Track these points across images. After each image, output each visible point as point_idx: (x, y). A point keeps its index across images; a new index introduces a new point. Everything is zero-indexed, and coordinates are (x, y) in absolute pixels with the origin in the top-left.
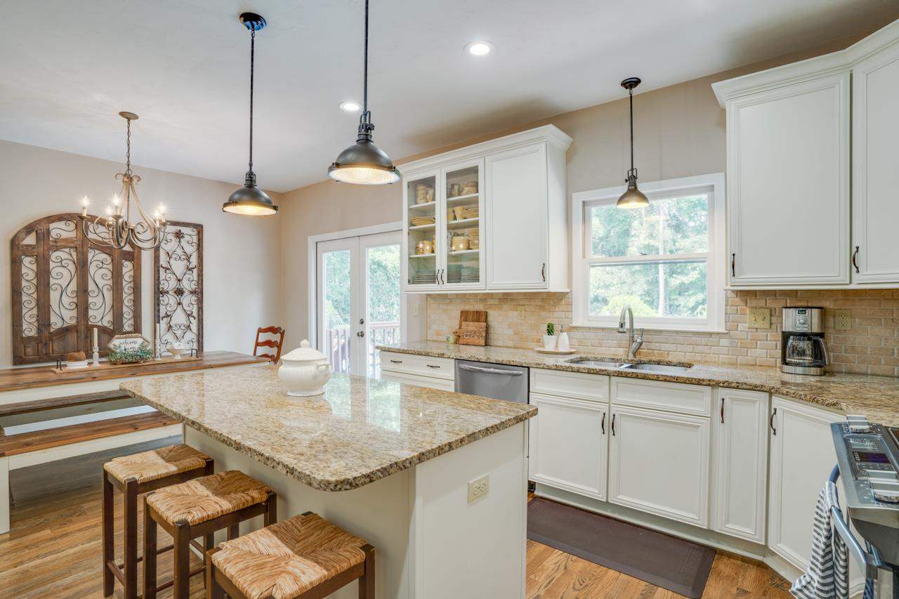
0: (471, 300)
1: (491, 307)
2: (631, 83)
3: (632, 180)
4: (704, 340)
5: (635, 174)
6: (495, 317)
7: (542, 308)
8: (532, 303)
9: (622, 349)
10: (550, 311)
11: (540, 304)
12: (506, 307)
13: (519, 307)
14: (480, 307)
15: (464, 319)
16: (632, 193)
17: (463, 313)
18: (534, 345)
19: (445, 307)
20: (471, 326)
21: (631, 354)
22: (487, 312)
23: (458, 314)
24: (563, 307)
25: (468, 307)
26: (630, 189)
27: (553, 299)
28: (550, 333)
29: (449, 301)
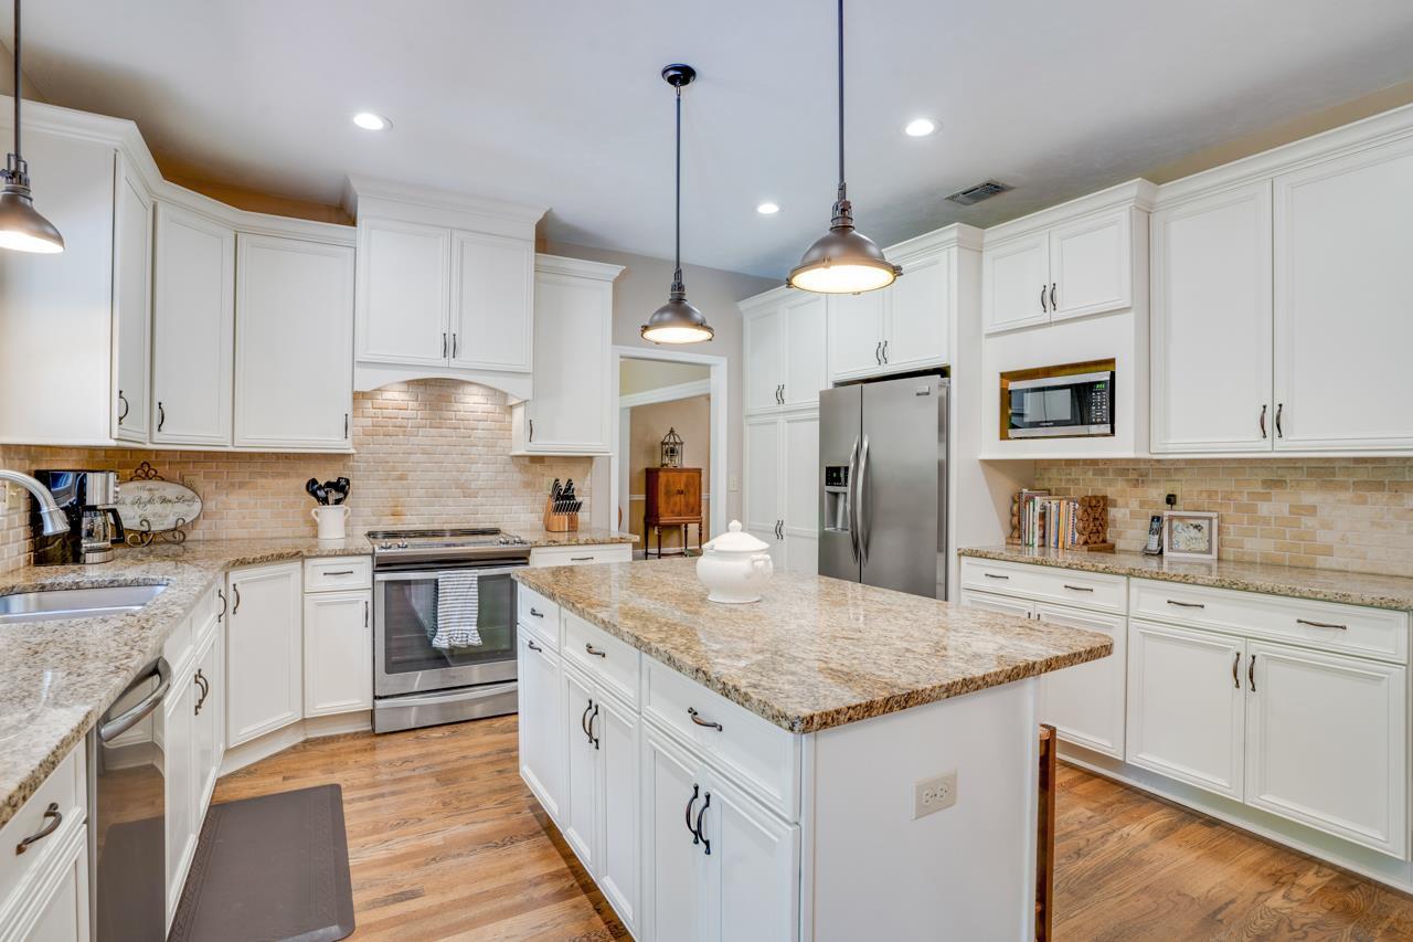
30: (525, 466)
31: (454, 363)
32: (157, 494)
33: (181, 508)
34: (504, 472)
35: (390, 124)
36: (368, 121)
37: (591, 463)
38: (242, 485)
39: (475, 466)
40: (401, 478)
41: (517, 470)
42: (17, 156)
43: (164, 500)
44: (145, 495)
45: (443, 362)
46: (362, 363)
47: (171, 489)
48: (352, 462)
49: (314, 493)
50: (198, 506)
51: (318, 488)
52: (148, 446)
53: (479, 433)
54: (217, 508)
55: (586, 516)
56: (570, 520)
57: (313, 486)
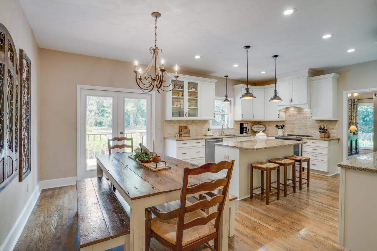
1: (189, 124)
2: (227, 76)
3: (226, 97)
6: (190, 127)
8: (200, 123)
9: (219, 133)
10: (204, 125)
11: (202, 123)
12: (193, 124)
13: (197, 124)
14: (185, 125)
15: (181, 129)
16: (226, 100)
17: (180, 127)
18: (200, 135)
19: (173, 125)
20: (185, 131)
21: (222, 134)
22: (188, 126)
23: (178, 127)
24: (207, 124)
25: (181, 125)
26: (226, 99)
27: (205, 122)
28: (209, 130)
29: (174, 123)
31: (292, 104)
32: (259, 127)
33: (262, 129)
34: (314, 124)
35: (266, 72)
36: (263, 72)
37: (337, 122)
38: (271, 126)
39: (307, 123)
40: (293, 125)
41: (317, 123)
43: (260, 127)
44: (258, 127)
45: (290, 104)
46: (278, 106)
47: (261, 126)
48: (285, 122)
49: (277, 127)
50: (264, 129)
51: (278, 126)
52: (253, 120)
53: (308, 116)
54: (267, 128)
55: (335, 135)
56: (324, 135)
57: (277, 126)
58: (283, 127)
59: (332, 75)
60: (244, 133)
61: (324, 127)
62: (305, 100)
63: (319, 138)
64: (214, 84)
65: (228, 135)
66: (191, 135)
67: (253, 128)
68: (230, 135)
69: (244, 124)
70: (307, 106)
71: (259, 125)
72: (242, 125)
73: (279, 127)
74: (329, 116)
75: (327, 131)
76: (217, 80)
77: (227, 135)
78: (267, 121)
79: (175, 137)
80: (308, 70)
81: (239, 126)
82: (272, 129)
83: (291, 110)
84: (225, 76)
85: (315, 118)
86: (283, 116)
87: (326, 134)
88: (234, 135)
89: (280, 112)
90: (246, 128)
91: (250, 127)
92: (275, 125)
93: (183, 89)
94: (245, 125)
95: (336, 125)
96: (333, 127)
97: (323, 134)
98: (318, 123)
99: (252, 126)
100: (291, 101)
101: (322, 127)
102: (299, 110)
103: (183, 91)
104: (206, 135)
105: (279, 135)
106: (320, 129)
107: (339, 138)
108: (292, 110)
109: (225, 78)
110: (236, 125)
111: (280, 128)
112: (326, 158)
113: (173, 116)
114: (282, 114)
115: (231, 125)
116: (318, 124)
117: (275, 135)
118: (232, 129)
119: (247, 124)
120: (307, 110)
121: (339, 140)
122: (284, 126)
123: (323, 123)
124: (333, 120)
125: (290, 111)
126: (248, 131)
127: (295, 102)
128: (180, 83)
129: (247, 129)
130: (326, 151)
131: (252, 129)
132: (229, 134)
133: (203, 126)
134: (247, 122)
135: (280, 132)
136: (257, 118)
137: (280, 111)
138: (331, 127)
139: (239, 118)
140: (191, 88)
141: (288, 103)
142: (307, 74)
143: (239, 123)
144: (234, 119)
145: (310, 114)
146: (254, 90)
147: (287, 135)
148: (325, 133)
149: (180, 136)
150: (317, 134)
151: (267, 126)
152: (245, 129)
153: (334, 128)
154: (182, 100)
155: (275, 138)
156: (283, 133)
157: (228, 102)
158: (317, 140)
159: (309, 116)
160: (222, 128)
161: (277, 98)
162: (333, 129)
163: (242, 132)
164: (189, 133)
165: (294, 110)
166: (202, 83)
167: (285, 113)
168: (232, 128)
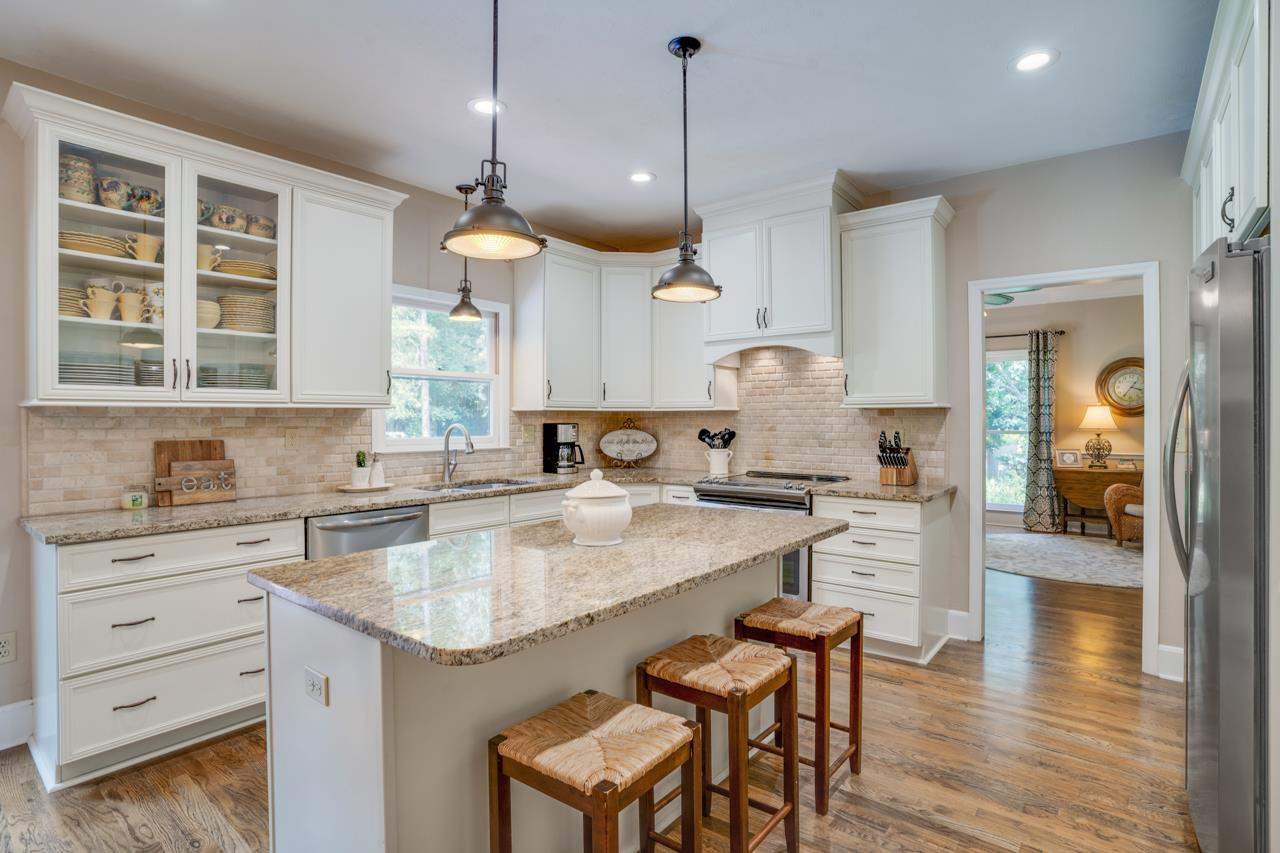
0: (179, 421)
1: (230, 431)
2: (467, 189)
3: (465, 291)
4: (494, 457)
5: (468, 286)
6: (237, 448)
7: (327, 431)
8: (311, 424)
9: (428, 475)
10: (337, 435)
11: (324, 425)
12: (261, 431)
13: (288, 431)
14: (205, 433)
15: (164, 457)
16: (465, 305)
17: (159, 446)
18: (313, 487)
19: (101, 435)
20: (199, 470)
21: (447, 478)
22: (222, 442)
23: (148, 448)
24: (358, 429)
25: (169, 435)
26: (463, 300)
27: (344, 418)
28: (360, 464)
29: (111, 423)
30: (875, 419)
31: (767, 332)
32: (631, 438)
33: (643, 447)
34: (855, 423)
35: (654, 176)
36: (641, 178)
37: (945, 415)
38: (680, 433)
39: (828, 419)
40: (772, 429)
41: (869, 421)
42: (466, 281)
43: (635, 442)
44: (625, 438)
45: (759, 333)
46: (708, 343)
47: (640, 435)
48: (739, 417)
49: (703, 440)
50: (654, 446)
51: (709, 437)
52: (600, 409)
53: (832, 389)
54: (665, 446)
55: (940, 472)
56: (899, 474)
57: (703, 434)
58: (728, 438)
59: (932, 203)
60: (560, 470)
61: (897, 437)
62: (820, 315)
63: (877, 490)
64: (389, 217)
65: (479, 483)
66: (242, 492)
67: (603, 446)
68: (489, 482)
69: (561, 428)
70: (831, 341)
71: (629, 431)
72: (550, 431)
73: (712, 438)
74: (920, 392)
75: (909, 457)
76: (407, 196)
77: (471, 483)
78: (666, 414)
79: (121, 509)
80: (831, 179)
81: (539, 435)
82: (682, 449)
83: (761, 363)
84: (460, 188)
85: (861, 397)
86: (729, 392)
87: (907, 471)
88: (509, 482)
89: (718, 371)
90: (572, 445)
91: (589, 439)
92: (699, 430)
93: (161, 214)
94: (565, 434)
95: (943, 430)
96: (931, 438)
97: (892, 471)
98: (872, 422)
99: (602, 436)
100: (763, 320)
101: (890, 437)
102: (794, 358)
103: (158, 230)
104: (344, 491)
105: (712, 477)
106: (883, 448)
107: (953, 483)
108: (766, 362)
109: (462, 196)
110: (524, 434)
111: (717, 442)
112: (911, 584)
113: (62, 380)
114: (727, 379)
115: (498, 434)
116: (869, 424)
117: (695, 479)
118: (499, 451)
119: (575, 425)
120: (826, 364)
121: (952, 493)
122: (732, 435)
123: (888, 420)
124: (935, 405)
125: (757, 369)
126: (579, 459)
127: (781, 329)
128: (141, 180)
129: (573, 451)
130: (911, 552)
131: (599, 451)
132: (483, 477)
133: (329, 440)
134: (574, 417)
135: (717, 464)
136: (622, 400)
137: (717, 366)
138: (923, 437)
139: (534, 400)
140: (230, 221)
141: (751, 330)
142: (828, 199)
143: (540, 422)
144: (511, 405)
145: (841, 381)
146: (604, 270)
147: (748, 474)
148: (903, 462)
149: (154, 504)
150: (866, 468)
151: (663, 434)
152: (564, 452)
153: (933, 444)
154: (152, 286)
155: (696, 491)
156: (730, 464)
157: (472, 315)
158: (874, 497)
159: (836, 387)
160: (442, 448)
161: (696, 276)
162: (931, 446)
163: (550, 465)
164: (227, 477)
165: (773, 362)
166: (309, 200)
167: (739, 376)
168: (502, 446)
